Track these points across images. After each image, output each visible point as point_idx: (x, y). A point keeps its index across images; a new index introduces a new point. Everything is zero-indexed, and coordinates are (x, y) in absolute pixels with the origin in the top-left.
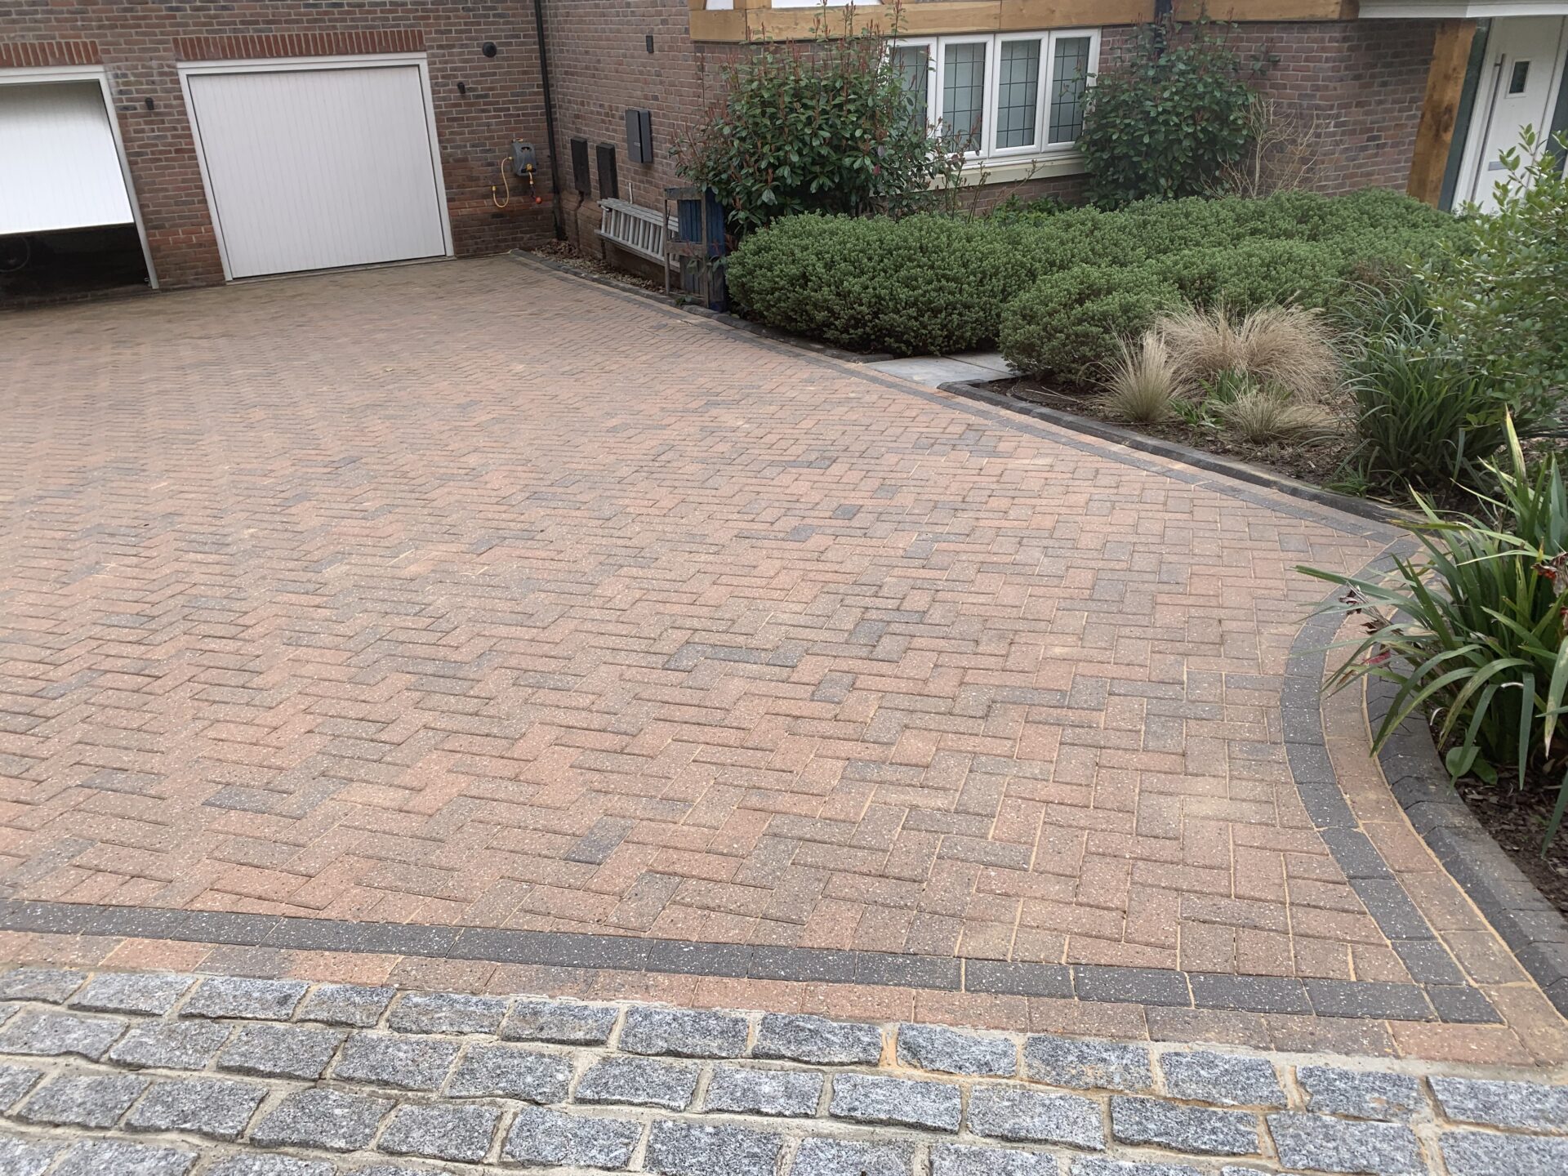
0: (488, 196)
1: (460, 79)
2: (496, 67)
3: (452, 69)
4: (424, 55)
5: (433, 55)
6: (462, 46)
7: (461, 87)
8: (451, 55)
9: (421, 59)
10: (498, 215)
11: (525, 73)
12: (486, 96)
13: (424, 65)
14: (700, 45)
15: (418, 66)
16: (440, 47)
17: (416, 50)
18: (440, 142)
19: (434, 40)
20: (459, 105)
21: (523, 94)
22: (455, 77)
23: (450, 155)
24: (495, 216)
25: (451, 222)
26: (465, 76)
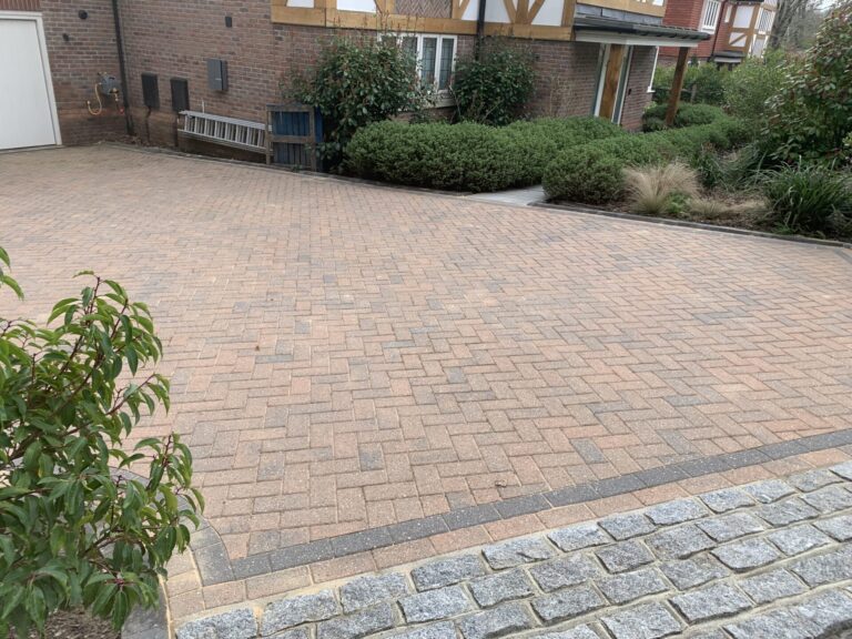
0: (85, 106)
1: (64, 32)
2: (88, 26)
3: (59, 25)
4: (40, 14)
5: (47, 15)
6: (65, 10)
7: (66, 37)
8: (58, 15)
9: (38, 16)
10: (92, 119)
11: (106, 31)
12: (81, 44)
13: (40, 21)
14: (278, 26)
15: (35, 21)
16: (52, 10)
17: (35, 10)
18: (52, 71)
19: (47, 5)
20: (63, 48)
21: (103, 44)
22: (61, 30)
23: (59, 80)
24: (89, 120)
25: (60, 123)
26: (69, 30)
